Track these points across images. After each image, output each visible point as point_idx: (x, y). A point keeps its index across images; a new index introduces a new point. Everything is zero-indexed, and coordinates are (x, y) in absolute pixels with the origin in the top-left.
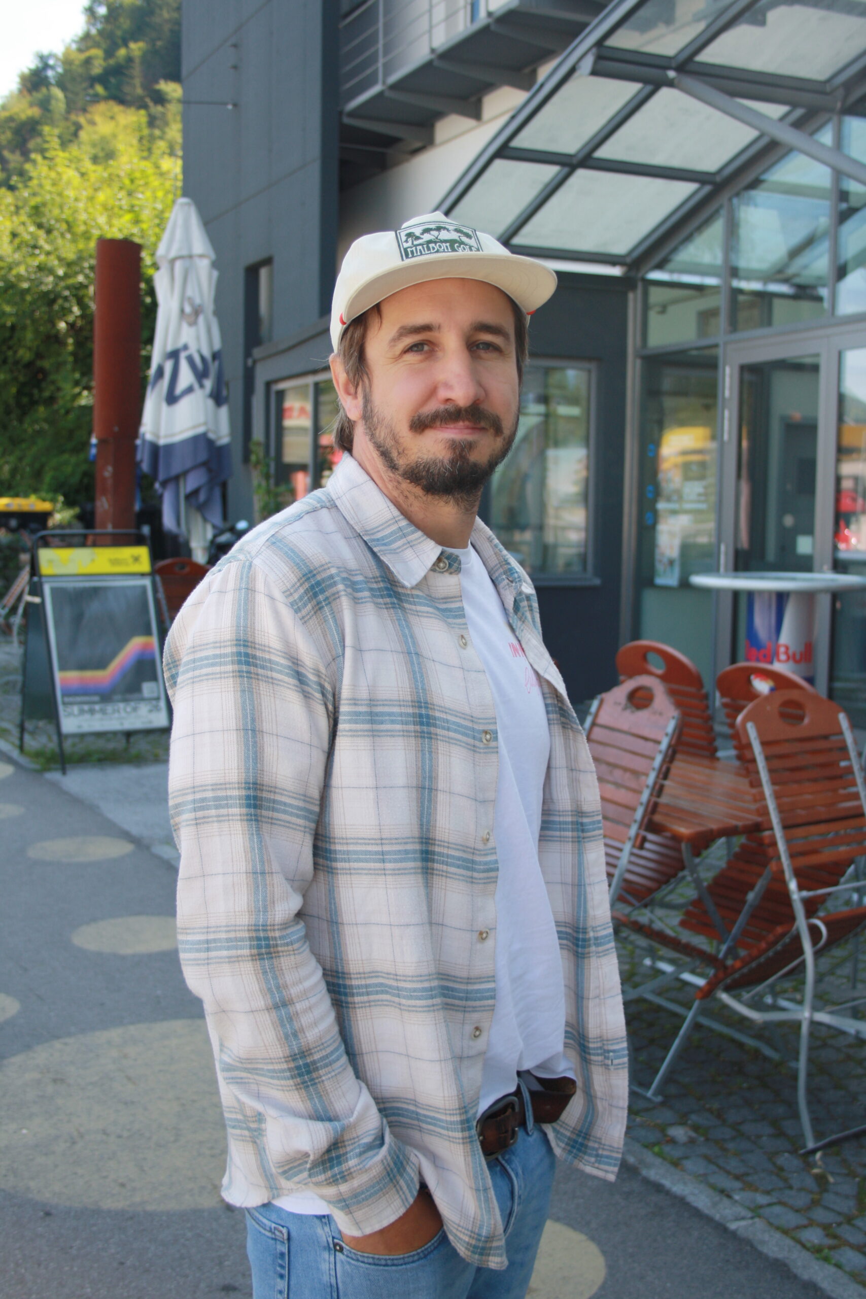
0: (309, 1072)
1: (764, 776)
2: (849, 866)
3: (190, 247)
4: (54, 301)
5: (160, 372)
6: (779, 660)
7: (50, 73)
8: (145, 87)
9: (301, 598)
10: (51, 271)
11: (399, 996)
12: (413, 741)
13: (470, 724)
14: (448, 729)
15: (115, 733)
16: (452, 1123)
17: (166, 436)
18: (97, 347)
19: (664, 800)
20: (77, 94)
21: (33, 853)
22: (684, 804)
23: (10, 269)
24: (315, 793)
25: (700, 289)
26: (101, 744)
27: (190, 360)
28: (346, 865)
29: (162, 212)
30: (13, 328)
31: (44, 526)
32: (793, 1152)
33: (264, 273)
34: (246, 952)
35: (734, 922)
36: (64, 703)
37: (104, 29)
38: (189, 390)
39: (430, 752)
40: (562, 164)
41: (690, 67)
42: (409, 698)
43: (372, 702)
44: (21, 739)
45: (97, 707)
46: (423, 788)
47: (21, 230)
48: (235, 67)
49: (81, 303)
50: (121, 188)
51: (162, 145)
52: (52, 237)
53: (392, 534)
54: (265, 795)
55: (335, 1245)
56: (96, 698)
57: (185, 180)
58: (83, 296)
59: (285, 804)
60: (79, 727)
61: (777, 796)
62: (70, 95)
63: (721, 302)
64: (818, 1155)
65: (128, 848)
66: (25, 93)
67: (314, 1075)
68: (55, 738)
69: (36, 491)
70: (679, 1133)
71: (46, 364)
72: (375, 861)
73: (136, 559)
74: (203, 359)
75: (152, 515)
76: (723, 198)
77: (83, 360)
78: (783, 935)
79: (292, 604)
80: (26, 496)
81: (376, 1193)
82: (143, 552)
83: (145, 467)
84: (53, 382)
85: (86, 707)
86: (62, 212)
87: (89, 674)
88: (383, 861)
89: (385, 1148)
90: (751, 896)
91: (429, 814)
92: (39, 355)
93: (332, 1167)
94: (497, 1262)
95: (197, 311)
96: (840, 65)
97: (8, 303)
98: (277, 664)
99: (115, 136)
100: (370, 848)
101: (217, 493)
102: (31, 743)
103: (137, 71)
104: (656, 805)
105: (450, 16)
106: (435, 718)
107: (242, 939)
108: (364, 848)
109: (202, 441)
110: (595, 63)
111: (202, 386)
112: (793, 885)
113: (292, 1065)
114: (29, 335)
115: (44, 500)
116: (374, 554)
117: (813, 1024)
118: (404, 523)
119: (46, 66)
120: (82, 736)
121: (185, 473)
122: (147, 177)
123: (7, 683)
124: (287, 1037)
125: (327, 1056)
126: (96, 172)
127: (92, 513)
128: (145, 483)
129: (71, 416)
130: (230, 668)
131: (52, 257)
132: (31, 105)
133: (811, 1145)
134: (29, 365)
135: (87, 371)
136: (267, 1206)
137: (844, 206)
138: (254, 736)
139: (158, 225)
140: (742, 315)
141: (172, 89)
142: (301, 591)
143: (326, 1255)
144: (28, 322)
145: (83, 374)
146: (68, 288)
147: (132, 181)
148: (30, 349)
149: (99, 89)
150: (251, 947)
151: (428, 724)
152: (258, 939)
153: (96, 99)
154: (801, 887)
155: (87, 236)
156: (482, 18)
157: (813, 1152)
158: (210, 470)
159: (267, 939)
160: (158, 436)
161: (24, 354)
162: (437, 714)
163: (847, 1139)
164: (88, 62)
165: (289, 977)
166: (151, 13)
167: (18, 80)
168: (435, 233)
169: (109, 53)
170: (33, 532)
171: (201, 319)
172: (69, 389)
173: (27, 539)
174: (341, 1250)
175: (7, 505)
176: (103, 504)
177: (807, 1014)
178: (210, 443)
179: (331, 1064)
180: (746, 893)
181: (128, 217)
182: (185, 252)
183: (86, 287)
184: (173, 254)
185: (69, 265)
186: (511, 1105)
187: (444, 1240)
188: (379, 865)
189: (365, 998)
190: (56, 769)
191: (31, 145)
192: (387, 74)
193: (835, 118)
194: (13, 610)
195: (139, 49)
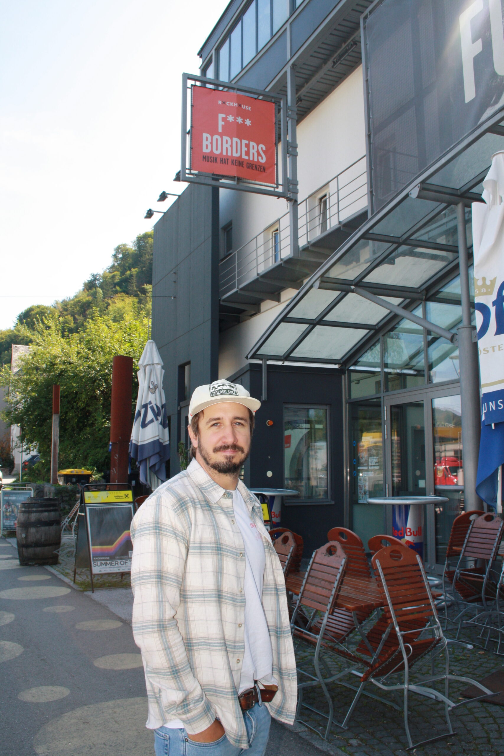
0: (177, 673)
1: (384, 583)
2: (428, 622)
3: (153, 360)
4: (95, 381)
5: (139, 413)
6: (407, 535)
7: (97, 282)
8: (137, 287)
9: (177, 508)
10: (94, 369)
11: (209, 646)
12: (215, 556)
13: (235, 551)
14: (227, 552)
15: (117, 573)
16: (228, 692)
17: (141, 442)
18: (112, 400)
19: (341, 593)
20: (108, 290)
21: (77, 627)
22: (352, 596)
23: (76, 368)
24: (180, 574)
25: (373, 373)
26: (110, 579)
27: (152, 408)
28: (191, 600)
29: (143, 342)
30: (77, 393)
31: (88, 481)
32: (404, 749)
33: (187, 368)
34: (156, 629)
35: (377, 648)
36: (94, 560)
37: (120, 263)
38: (152, 421)
39: (221, 560)
40: (310, 324)
41: (361, 284)
42: (214, 541)
43: (201, 543)
44: (75, 577)
45: (108, 562)
46: (219, 572)
47: (82, 351)
48: (175, 282)
49: (106, 382)
50: (125, 333)
51: (143, 313)
52: (95, 353)
53: (208, 486)
54: (164, 575)
55: (186, 739)
56: (108, 558)
57: (152, 328)
58: (108, 379)
59: (170, 578)
60: (100, 571)
61: (390, 591)
62: (105, 291)
63: (381, 378)
64: (414, 750)
65: (120, 624)
66: (86, 290)
67: (179, 674)
68: (89, 577)
69: (84, 465)
70: (354, 742)
71: (90, 409)
72: (201, 597)
73: (127, 496)
74: (157, 407)
75: (135, 475)
76: (380, 336)
77: (106, 407)
78: (395, 651)
79: (174, 509)
80: (80, 468)
81: (200, 718)
82: (130, 493)
83: (132, 455)
84: (93, 417)
85: (103, 562)
86: (99, 342)
87: (105, 547)
88: (204, 597)
89: (203, 702)
90: (384, 636)
91: (221, 582)
92: (88, 405)
93: (184, 708)
94: (244, 746)
95: (155, 387)
96: (423, 281)
97: (75, 382)
98: (168, 530)
99: (124, 308)
100: (199, 593)
101: (164, 466)
102: (79, 579)
103: (134, 280)
104: (338, 595)
105: (266, 260)
106: (223, 548)
107: (154, 625)
108: (197, 593)
109: (157, 443)
110: (320, 284)
111: (157, 419)
112: (397, 629)
113: (171, 670)
114: (84, 396)
115: (88, 470)
116: (202, 493)
117: (409, 690)
118: (212, 482)
119: (95, 279)
120: (102, 575)
121: (150, 457)
122: (136, 327)
123: (69, 552)
124: (169, 660)
125: (183, 667)
126: (115, 326)
127: (109, 475)
128: (132, 462)
129: (101, 432)
130: (153, 531)
131: (95, 362)
132: (88, 296)
133: (411, 746)
134: (84, 408)
135: (108, 412)
136: (162, 727)
137: (430, 338)
138: (160, 554)
139: (141, 348)
140: (390, 384)
141: (148, 287)
142: (177, 505)
143: (182, 743)
144: (83, 390)
145: (107, 413)
146: (101, 376)
147: (130, 329)
148: (84, 402)
149: (118, 288)
150: (158, 628)
151: (220, 550)
152: (160, 625)
153: (116, 292)
154: (401, 630)
155: (110, 353)
156: (279, 262)
157: (412, 749)
158: (160, 456)
159: (163, 625)
160: (138, 442)
161: (81, 405)
162: (224, 547)
163: (428, 743)
164: (113, 277)
165: (170, 638)
166: (141, 256)
167: (83, 285)
168: (222, 387)
169: (123, 273)
170: (83, 484)
171: (157, 391)
172: (100, 420)
173: (80, 487)
174: (188, 741)
175: (71, 472)
176: (114, 471)
177: (406, 686)
178: (161, 444)
179: (185, 670)
180: (382, 635)
181: (128, 344)
182: (150, 363)
183: (109, 375)
184: (145, 363)
185: (102, 366)
186: (251, 692)
187: (225, 738)
188: (202, 599)
189: (198, 647)
190: (90, 591)
191: (88, 312)
192: (239, 284)
193: (423, 302)
194: (73, 519)
195: (136, 271)
